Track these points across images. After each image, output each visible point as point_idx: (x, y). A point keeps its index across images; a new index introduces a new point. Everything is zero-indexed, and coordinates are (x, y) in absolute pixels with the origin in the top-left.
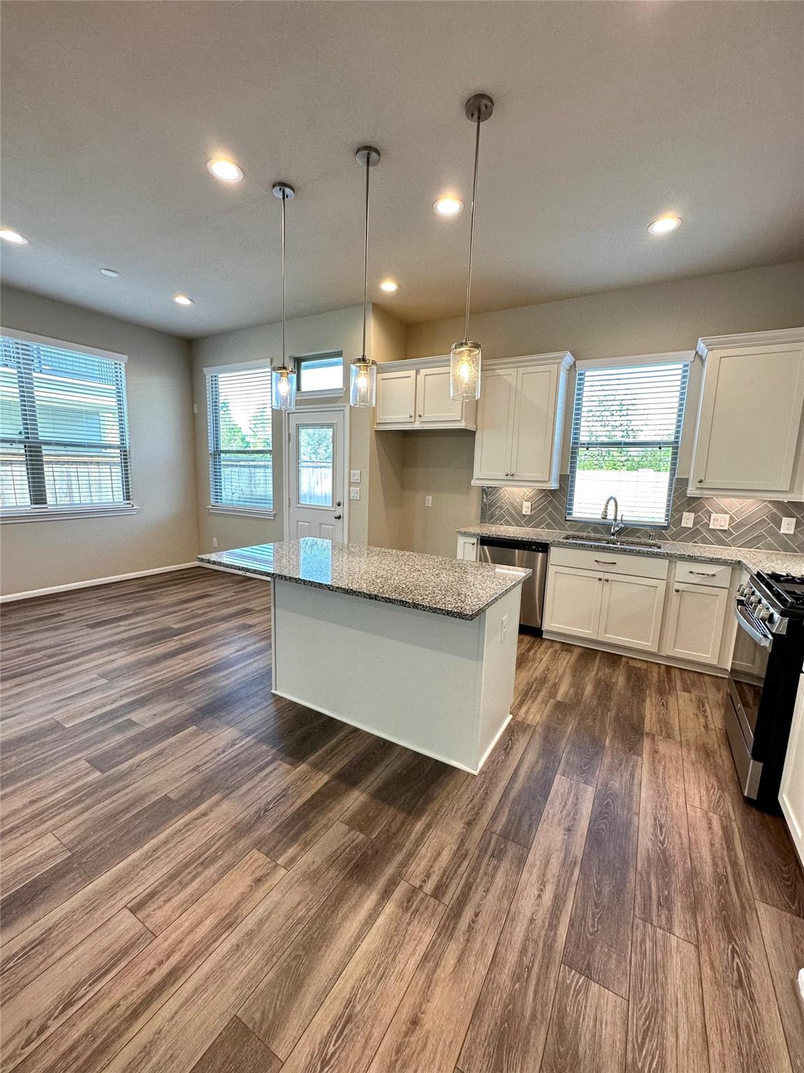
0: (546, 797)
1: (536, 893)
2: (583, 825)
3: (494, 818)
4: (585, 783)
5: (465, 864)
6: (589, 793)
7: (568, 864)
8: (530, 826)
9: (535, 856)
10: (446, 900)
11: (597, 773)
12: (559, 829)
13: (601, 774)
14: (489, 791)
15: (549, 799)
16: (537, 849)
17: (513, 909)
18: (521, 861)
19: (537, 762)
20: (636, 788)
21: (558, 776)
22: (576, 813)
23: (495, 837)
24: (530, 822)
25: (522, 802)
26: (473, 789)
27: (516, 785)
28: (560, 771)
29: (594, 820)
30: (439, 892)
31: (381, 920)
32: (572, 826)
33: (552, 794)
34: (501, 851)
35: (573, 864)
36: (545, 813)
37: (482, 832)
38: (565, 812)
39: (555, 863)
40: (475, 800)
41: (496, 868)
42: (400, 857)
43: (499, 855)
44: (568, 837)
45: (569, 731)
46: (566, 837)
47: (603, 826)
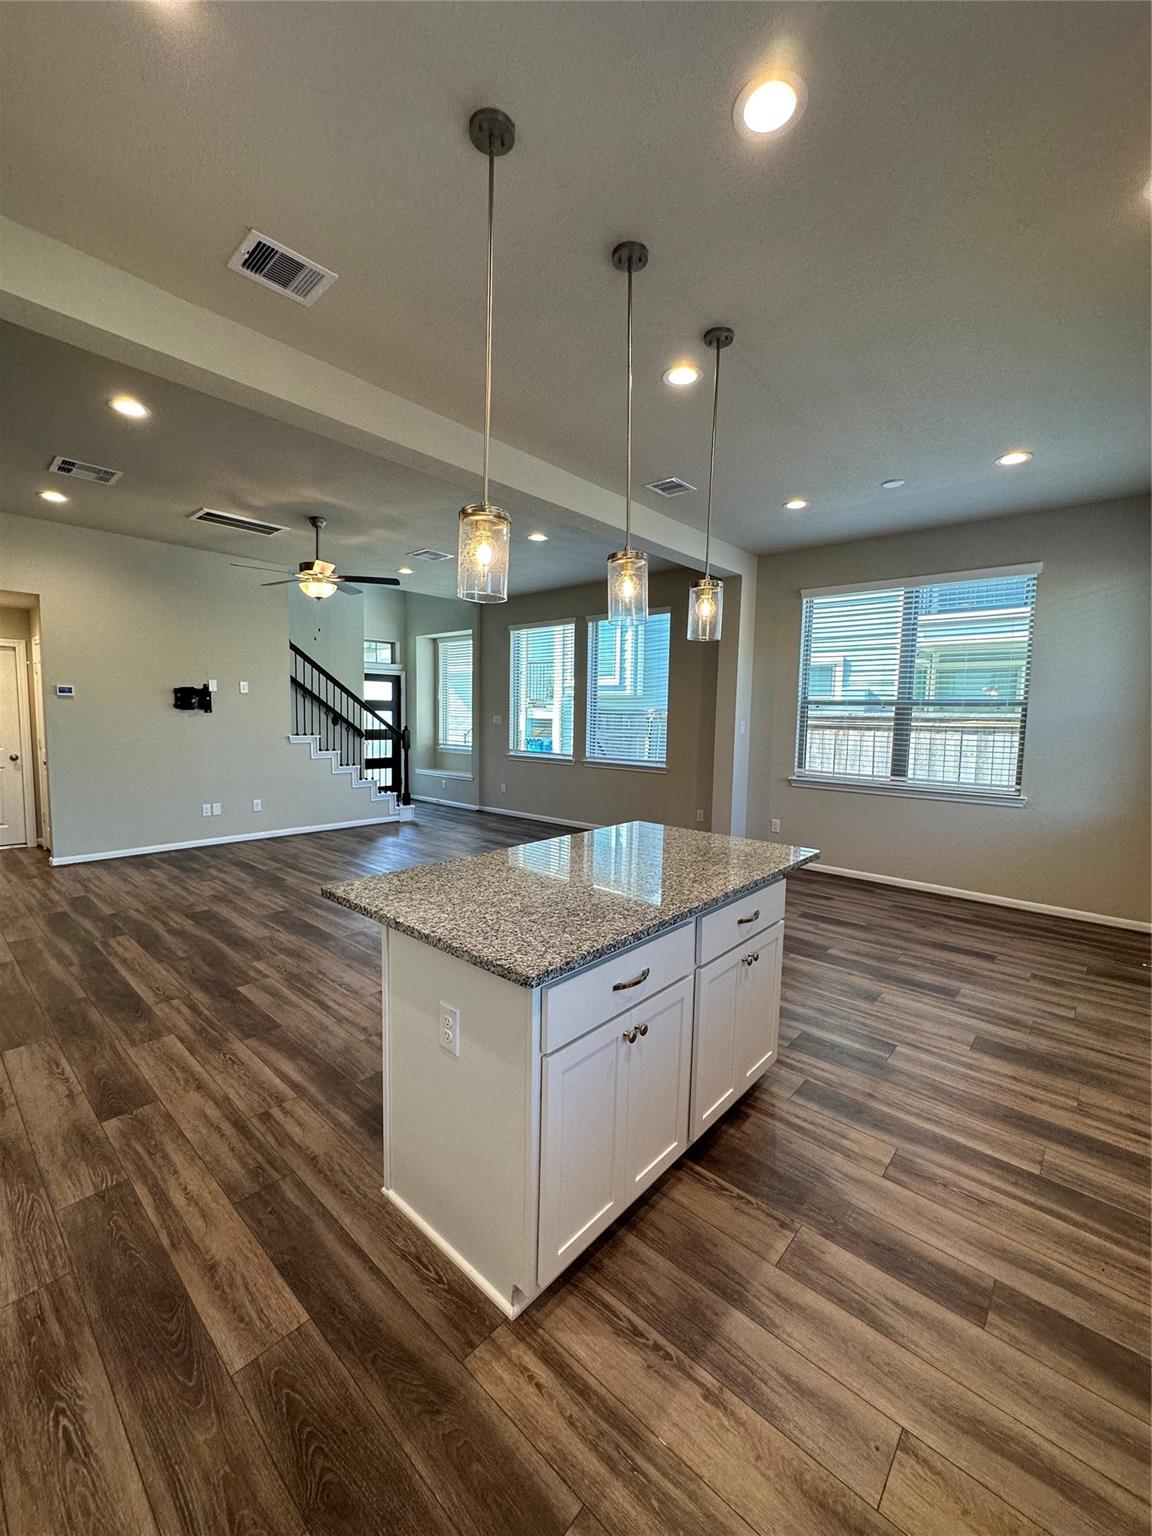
0: (282, 1269)
1: (190, 1188)
2: (201, 1298)
3: (301, 1186)
4: (254, 1363)
5: (273, 1141)
6: (233, 1354)
7: (182, 1238)
8: (260, 1222)
9: (221, 1206)
10: (255, 1121)
11: (254, 1412)
12: (224, 1256)
13: (250, 1422)
14: (345, 1196)
15: (275, 1272)
16: (228, 1213)
17: (200, 1163)
18: (230, 1190)
19: (357, 1298)
20: (160, 1486)
21: (305, 1317)
22: (224, 1298)
23: (276, 1175)
24: (264, 1223)
25: (300, 1229)
26: (361, 1179)
27: (331, 1237)
28: (315, 1333)
29: (192, 1317)
30: (265, 1117)
31: (277, 1081)
32: (213, 1277)
33: (280, 1282)
34: (257, 1176)
35: (176, 1242)
36: (260, 1251)
37: (294, 1167)
38: (239, 1281)
39: (195, 1224)
40: (341, 1175)
41: (244, 1165)
42: (321, 1098)
43: (255, 1173)
44: (205, 1260)
45: (408, 1448)
46: (208, 1258)
47: (171, 1326)
